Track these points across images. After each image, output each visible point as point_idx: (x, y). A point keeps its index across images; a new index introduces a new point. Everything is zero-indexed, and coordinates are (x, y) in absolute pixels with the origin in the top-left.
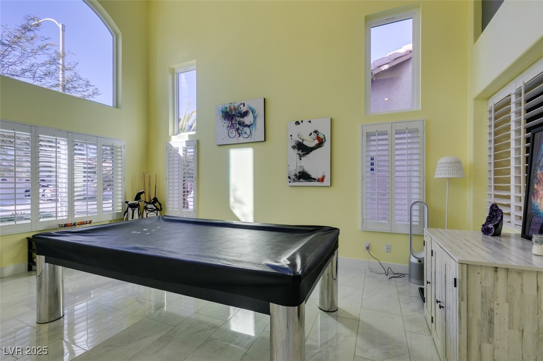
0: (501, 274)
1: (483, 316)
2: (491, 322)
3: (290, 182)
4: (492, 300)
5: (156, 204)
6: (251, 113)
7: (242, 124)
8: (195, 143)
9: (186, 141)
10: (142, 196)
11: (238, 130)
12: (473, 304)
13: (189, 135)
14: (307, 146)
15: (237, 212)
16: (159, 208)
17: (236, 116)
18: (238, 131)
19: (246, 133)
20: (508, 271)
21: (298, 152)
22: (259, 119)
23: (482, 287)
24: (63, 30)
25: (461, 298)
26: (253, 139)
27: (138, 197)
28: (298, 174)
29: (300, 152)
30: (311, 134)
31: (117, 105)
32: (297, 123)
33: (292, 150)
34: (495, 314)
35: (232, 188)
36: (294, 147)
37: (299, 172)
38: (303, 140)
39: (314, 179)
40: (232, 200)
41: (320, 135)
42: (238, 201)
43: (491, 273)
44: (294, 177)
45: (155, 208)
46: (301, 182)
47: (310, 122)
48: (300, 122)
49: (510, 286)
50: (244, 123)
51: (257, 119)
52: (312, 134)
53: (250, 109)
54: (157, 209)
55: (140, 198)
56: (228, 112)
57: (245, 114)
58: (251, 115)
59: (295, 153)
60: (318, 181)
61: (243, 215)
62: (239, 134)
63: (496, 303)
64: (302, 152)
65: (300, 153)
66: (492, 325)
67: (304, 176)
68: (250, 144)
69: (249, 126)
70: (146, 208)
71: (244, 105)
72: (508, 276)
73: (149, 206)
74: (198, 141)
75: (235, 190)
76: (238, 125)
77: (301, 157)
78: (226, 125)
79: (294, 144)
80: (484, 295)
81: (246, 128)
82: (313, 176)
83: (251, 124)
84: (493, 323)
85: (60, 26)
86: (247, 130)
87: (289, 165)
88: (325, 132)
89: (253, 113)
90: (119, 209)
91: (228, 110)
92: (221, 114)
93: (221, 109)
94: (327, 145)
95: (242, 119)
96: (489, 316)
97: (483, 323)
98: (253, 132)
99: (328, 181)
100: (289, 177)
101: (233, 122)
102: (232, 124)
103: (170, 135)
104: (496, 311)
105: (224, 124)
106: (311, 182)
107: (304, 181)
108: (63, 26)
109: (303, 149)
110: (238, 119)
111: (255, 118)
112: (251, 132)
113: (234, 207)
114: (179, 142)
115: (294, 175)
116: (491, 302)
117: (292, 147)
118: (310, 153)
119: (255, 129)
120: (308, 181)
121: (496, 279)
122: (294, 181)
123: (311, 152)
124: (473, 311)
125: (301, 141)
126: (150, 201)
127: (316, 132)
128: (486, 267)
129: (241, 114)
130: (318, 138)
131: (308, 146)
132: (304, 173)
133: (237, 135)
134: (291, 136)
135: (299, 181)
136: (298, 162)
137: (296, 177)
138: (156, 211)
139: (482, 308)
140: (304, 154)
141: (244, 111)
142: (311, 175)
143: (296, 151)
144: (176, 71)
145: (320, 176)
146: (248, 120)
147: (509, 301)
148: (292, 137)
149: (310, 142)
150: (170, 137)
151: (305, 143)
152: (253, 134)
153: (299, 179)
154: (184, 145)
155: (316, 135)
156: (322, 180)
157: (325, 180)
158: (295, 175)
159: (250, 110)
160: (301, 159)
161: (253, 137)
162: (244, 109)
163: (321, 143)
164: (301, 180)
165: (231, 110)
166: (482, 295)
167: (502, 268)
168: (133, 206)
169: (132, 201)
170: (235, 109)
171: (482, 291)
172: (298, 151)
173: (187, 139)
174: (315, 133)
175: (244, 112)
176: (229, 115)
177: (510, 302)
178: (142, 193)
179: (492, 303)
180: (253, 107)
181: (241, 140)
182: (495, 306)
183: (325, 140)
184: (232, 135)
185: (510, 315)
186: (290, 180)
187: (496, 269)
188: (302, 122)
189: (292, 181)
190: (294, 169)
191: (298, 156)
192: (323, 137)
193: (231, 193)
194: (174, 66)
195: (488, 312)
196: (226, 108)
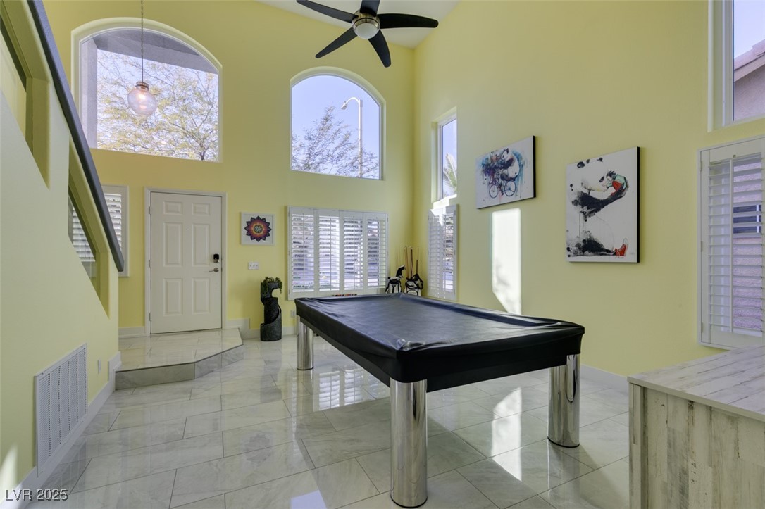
0: (700, 415)
1: (670, 478)
2: (683, 491)
3: (569, 256)
4: (685, 455)
5: (418, 281)
6: (516, 160)
7: (506, 178)
8: (455, 209)
9: (447, 207)
10: (404, 272)
11: (500, 186)
12: (656, 454)
13: (450, 200)
14: (595, 199)
15: (501, 297)
16: (420, 286)
17: (498, 167)
18: (500, 188)
19: (510, 189)
20: (711, 411)
21: (581, 210)
22: (527, 167)
23: (669, 429)
24: (361, 106)
25: (632, 438)
26: (519, 196)
27: (399, 273)
28: (582, 244)
29: (585, 209)
30: (603, 179)
31: (382, 178)
32: (581, 165)
33: (573, 207)
34: (690, 482)
35: (494, 264)
36: (575, 203)
37: (584, 241)
38: (590, 190)
39: (609, 251)
40: (495, 280)
41: (617, 178)
42: (503, 282)
43: (683, 409)
44: (575, 248)
45: (416, 286)
46: (587, 255)
47: (601, 159)
48: (585, 162)
49: (715, 438)
50: (507, 176)
51: (524, 167)
52: (605, 179)
53: (515, 155)
54: (418, 288)
55: (401, 274)
56: (489, 165)
57: (510, 162)
58: (516, 164)
59: (577, 211)
60: (615, 254)
61: (508, 301)
62: (502, 192)
63: (691, 461)
64: (588, 208)
65: (585, 211)
66: (685, 498)
67: (591, 247)
68: (515, 204)
69: (513, 179)
70: (407, 285)
71: (508, 152)
72: (711, 419)
73: (411, 283)
74: (458, 206)
75: (498, 267)
76: (500, 180)
77: (586, 216)
78: (487, 181)
79: (575, 197)
80: (672, 443)
81: (510, 182)
82: (606, 247)
83: (516, 177)
84: (687, 496)
85: (359, 102)
86: (511, 184)
87: (567, 231)
88: (627, 172)
89: (518, 160)
90: (384, 285)
91: (490, 162)
92: (481, 169)
93: (481, 161)
94: (631, 193)
95: (505, 171)
96: (680, 481)
97: (671, 491)
98: (518, 187)
99: (633, 254)
100: (568, 249)
101: (495, 177)
102: (494, 180)
103: (432, 201)
104: (691, 475)
105: (483, 181)
106: (602, 256)
107: (590, 254)
108: (361, 101)
109: (589, 204)
110: (501, 171)
111: (521, 166)
112: (516, 187)
113: (497, 290)
114: (439, 209)
115: (576, 246)
116: (684, 458)
117: (573, 202)
118: (602, 210)
119: (522, 182)
120: (597, 254)
121: (691, 421)
122: (576, 254)
123: (603, 207)
124: (656, 466)
125: (586, 191)
126: (412, 278)
127: (611, 174)
128: (675, 398)
129: (503, 164)
130: (615, 184)
131: (599, 198)
132: (591, 241)
133: (500, 193)
134: (571, 185)
135: (584, 255)
136: (582, 224)
137: (579, 248)
138: (417, 290)
139: (669, 463)
140: (591, 213)
141: (507, 159)
142: (602, 245)
143: (579, 208)
144: (439, 124)
145: (619, 247)
146: (512, 171)
147: (713, 463)
148: (573, 188)
149: (601, 193)
150: (432, 204)
151: (593, 194)
152: (519, 190)
153: (584, 251)
154: (445, 213)
155: (611, 179)
156: (622, 252)
157: (628, 252)
158: (578, 245)
159: (515, 158)
160: (586, 221)
161: (518, 194)
162: (507, 157)
163: (619, 192)
164: (587, 252)
165: (492, 160)
166: (669, 444)
167: (701, 404)
168: (394, 282)
169: (394, 277)
170: (497, 159)
171: (669, 436)
172: (582, 208)
173: (448, 205)
174: (609, 177)
175: (508, 161)
176: (490, 168)
177: (715, 466)
178: (403, 268)
179: (685, 462)
180: (519, 151)
181: (505, 199)
182: (691, 468)
183: (627, 186)
184: (493, 194)
185: (715, 490)
186: (569, 253)
187: (691, 404)
188: (588, 161)
189: (572, 254)
190: (576, 236)
191: (582, 215)
192: (623, 181)
193: (494, 271)
194: (435, 120)
195: (678, 474)
196: (487, 159)
